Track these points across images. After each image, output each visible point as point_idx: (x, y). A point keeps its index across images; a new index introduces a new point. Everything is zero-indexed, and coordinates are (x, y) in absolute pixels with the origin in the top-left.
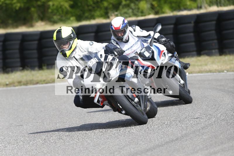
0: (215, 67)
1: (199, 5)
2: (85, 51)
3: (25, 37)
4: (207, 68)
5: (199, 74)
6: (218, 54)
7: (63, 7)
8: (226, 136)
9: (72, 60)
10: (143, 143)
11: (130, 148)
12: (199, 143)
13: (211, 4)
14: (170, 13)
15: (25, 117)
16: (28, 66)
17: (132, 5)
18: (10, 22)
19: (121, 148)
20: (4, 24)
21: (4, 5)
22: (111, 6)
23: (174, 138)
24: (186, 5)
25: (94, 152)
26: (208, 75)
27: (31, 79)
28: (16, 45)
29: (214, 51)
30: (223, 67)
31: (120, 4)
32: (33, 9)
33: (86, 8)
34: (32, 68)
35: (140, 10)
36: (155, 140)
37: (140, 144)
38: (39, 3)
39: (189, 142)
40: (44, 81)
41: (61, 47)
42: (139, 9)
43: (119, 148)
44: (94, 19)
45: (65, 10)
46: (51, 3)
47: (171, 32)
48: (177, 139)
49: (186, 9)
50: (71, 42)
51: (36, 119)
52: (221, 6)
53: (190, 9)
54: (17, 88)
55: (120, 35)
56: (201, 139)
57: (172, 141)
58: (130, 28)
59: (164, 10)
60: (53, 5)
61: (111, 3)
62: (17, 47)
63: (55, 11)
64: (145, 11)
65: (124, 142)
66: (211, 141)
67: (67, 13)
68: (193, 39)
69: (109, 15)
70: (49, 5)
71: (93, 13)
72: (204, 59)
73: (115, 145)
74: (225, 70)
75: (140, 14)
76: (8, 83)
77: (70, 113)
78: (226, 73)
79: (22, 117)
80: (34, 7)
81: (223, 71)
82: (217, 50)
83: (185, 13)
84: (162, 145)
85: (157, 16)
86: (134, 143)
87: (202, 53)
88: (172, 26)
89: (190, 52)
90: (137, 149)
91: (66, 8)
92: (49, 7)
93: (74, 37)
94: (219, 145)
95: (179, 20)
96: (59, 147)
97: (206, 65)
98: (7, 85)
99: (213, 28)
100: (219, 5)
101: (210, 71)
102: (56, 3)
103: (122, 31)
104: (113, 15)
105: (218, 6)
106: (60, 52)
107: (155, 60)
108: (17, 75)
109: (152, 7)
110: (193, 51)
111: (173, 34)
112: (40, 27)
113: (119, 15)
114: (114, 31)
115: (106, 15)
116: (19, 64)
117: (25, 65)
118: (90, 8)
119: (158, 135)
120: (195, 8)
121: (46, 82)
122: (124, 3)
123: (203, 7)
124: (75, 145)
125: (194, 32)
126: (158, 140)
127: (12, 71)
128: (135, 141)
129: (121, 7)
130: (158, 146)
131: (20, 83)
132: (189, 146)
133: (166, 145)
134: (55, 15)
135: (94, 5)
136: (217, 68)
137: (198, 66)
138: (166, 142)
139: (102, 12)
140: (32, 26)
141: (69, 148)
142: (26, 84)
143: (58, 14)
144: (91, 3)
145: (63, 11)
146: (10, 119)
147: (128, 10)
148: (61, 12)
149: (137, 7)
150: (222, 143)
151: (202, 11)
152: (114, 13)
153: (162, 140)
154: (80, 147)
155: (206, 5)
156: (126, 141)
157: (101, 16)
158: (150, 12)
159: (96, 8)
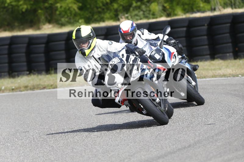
0: (229, 71)
1: (213, 7)
2: (104, 51)
3: (31, 40)
4: (221, 72)
5: (213, 79)
6: (233, 58)
7: (72, 9)
8: (240, 143)
9: (91, 59)
10: (154, 150)
11: (141, 155)
12: (213, 150)
13: (225, 5)
14: (182, 15)
15: (32, 123)
16: (34, 71)
17: (143, 7)
18: (16, 24)
19: (132, 155)
20: (10, 27)
21: (10, 7)
22: (121, 8)
23: (187, 145)
24: (199, 7)
25: (103, 160)
26: (222, 79)
27: (38, 83)
28: (23, 48)
29: (228, 54)
30: (238, 71)
31: (130, 5)
32: (40, 11)
33: (95, 9)
34: (39, 72)
35: (151, 13)
36: (167, 147)
37: (151, 151)
38: (46, 5)
39: (202, 149)
40: (52, 86)
41: (80, 46)
42: (150, 11)
43: (129, 156)
44: (104, 21)
45: (74, 12)
46: (58, 5)
47: (184, 35)
48: (190, 146)
49: (199, 11)
50: (91, 41)
51: (43, 125)
52: (236, 8)
53: (204, 12)
54: (23, 92)
55: (128, 38)
56: (214, 146)
57: (185, 148)
58: (138, 32)
59: (176, 12)
60: (61, 7)
61: (121, 5)
62: (24, 50)
63: (63, 13)
64: (156, 13)
65: (135, 149)
66: (225, 148)
67: (76, 15)
68: (206, 43)
69: (119, 17)
70: (57, 7)
71: (102, 15)
72: (218, 62)
73: (125, 152)
74: (240, 74)
75: (151, 16)
76: (13, 88)
77: (78, 119)
78: (241, 77)
79: (28, 123)
80: (41, 9)
81: (237, 76)
82: (231, 54)
83: (198, 15)
84: (174, 152)
85: (169, 19)
86: (145, 150)
87: (216, 56)
88: (185, 29)
89: (204, 55)
90: (147, 156)
91: (74, 9)
92: (56, 9)
93: (93, 36)
94: (233, 152)
95: (192, 23)
96: (67, 154)
97: (220, 69)
98: (13, 89)
99: (228, 31)
100: (233, 6)
101: (224, 76)
102: (64, 5)
103: (131, 34)
104: (123, 17)
105: (232, 8)
106: (79, 51)
107: (166, 62)
108: (24, 80)
109: (164, 9)
110: (207, 55)
111: (185, 37)
112: (48, 29)
113: (130, 17)
114: (122, 35)
115: (116, 18)
116: (25, 68)
117: (31, 69)
118: (100, 10)
119: (170, 142)
120: (209, 10)
121: (53, 86)
122: (134, 4)
123: (217, 9)
124: (83, 152)
125: (207, 35)
126: (170, 147)
127: (18, 76)
128: (146, 148)
129: (131, 9)
130: (170, 153)
131: (26, 88)
132: (202, 154)
133: (178, 152)
134: (63, 17)
135: (104, 7)
136: (232, 73)
137: (211, 70)
138: (178, 149)
139: (112, 14)
140: (39, 29)
141: (77, 155)
142: (33, 88)
143: (66, 16)
144: (101, 5)
145: (71, 13)
146: (16, 125)
147: (139, 12)
148: (69, 15)
149: (148, 9)
150: (236, 150)
151: (216, 13)
152: (124, 15)
153: (174, 147)
154: (88, 154)
155: (220, 7)
156: (136, 148)
157: (111, 18)
158: (162, 14)
159: (105, 10)
